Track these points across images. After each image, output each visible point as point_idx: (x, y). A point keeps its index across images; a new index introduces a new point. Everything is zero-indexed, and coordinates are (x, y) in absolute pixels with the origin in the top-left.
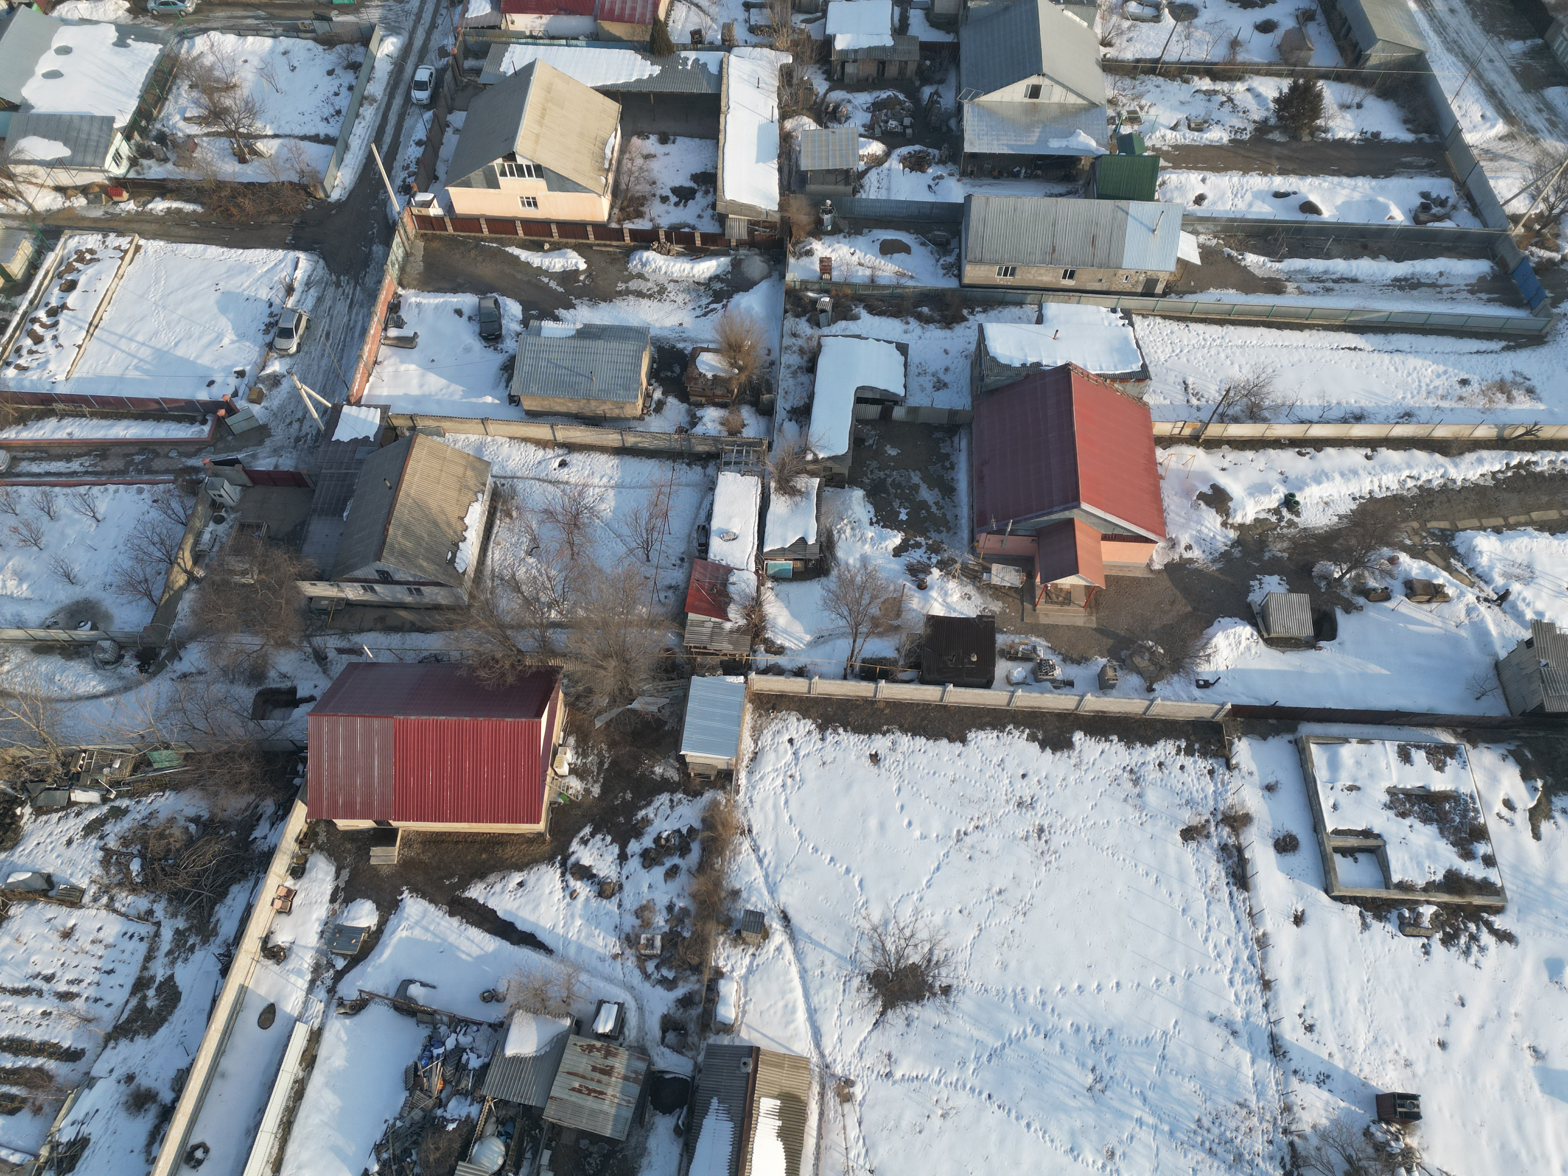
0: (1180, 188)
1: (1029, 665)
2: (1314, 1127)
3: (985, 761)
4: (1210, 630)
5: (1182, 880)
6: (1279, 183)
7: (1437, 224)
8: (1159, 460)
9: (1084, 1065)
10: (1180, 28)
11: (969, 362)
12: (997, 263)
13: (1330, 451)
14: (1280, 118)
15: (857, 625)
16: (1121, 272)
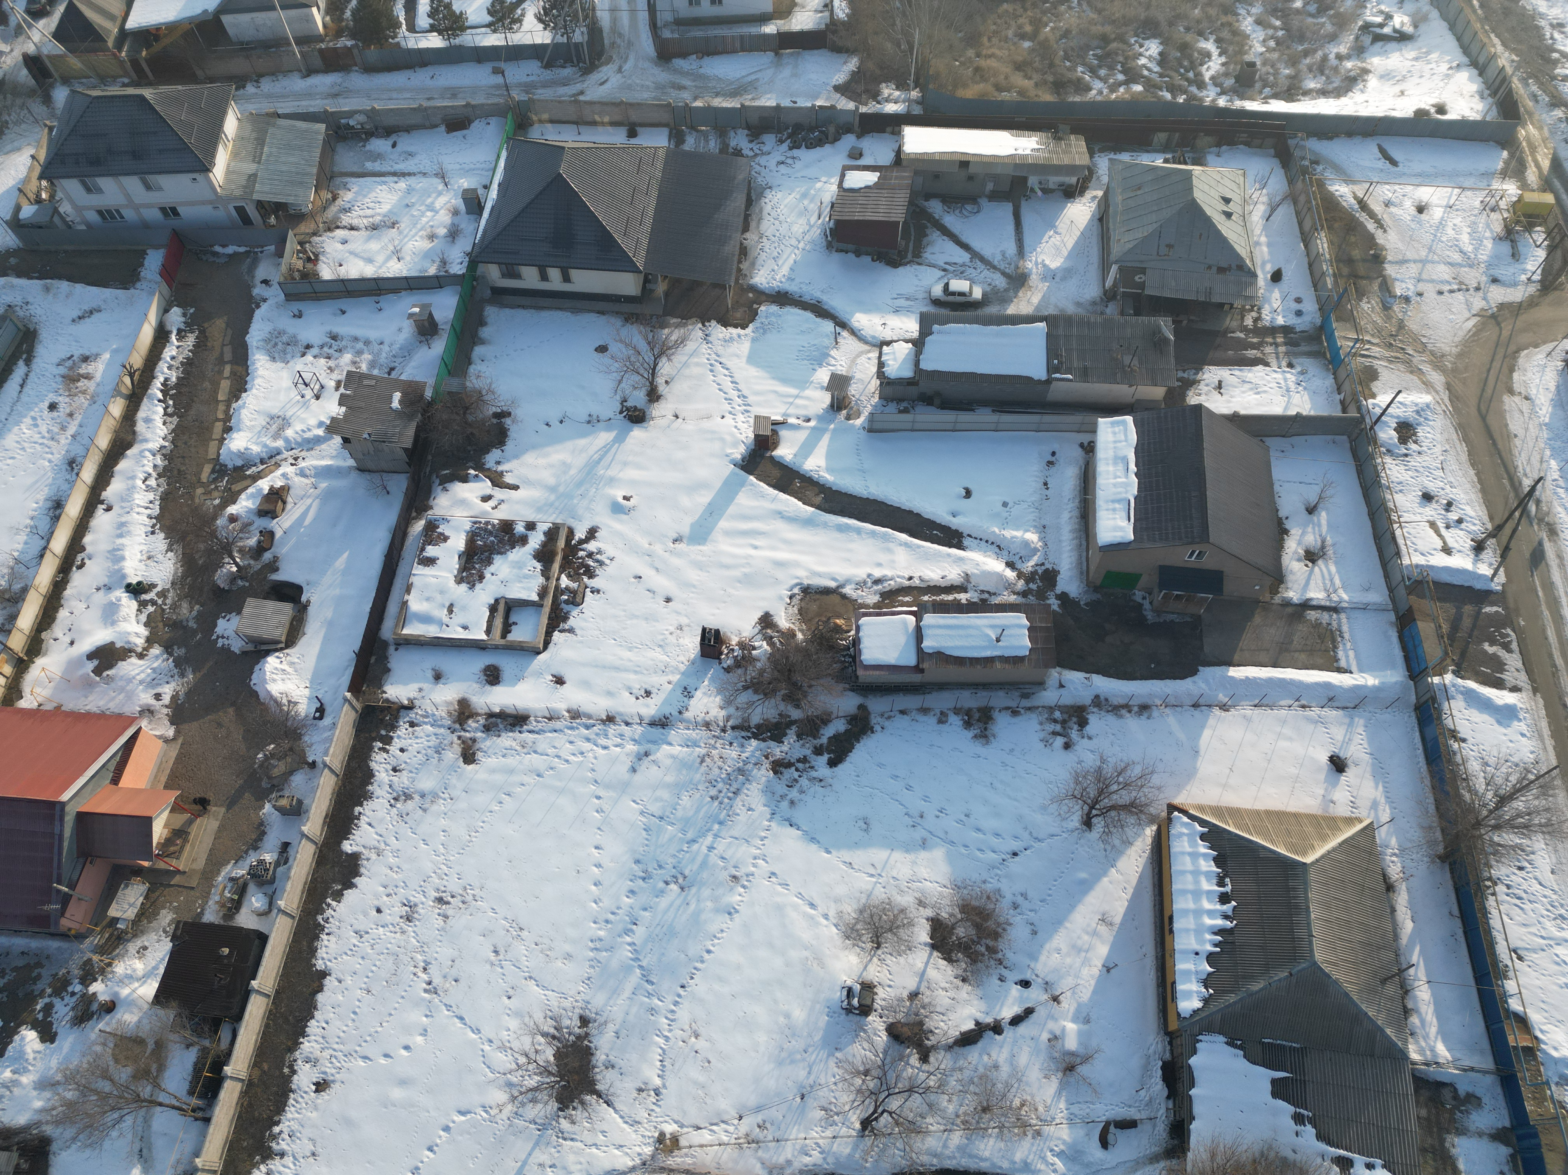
1: (252, 887)
2: (722, 708)
4: (262, 695)
5: (511, 771)
8: (34, 705)
9: (662, 891)
13: (87, 539)
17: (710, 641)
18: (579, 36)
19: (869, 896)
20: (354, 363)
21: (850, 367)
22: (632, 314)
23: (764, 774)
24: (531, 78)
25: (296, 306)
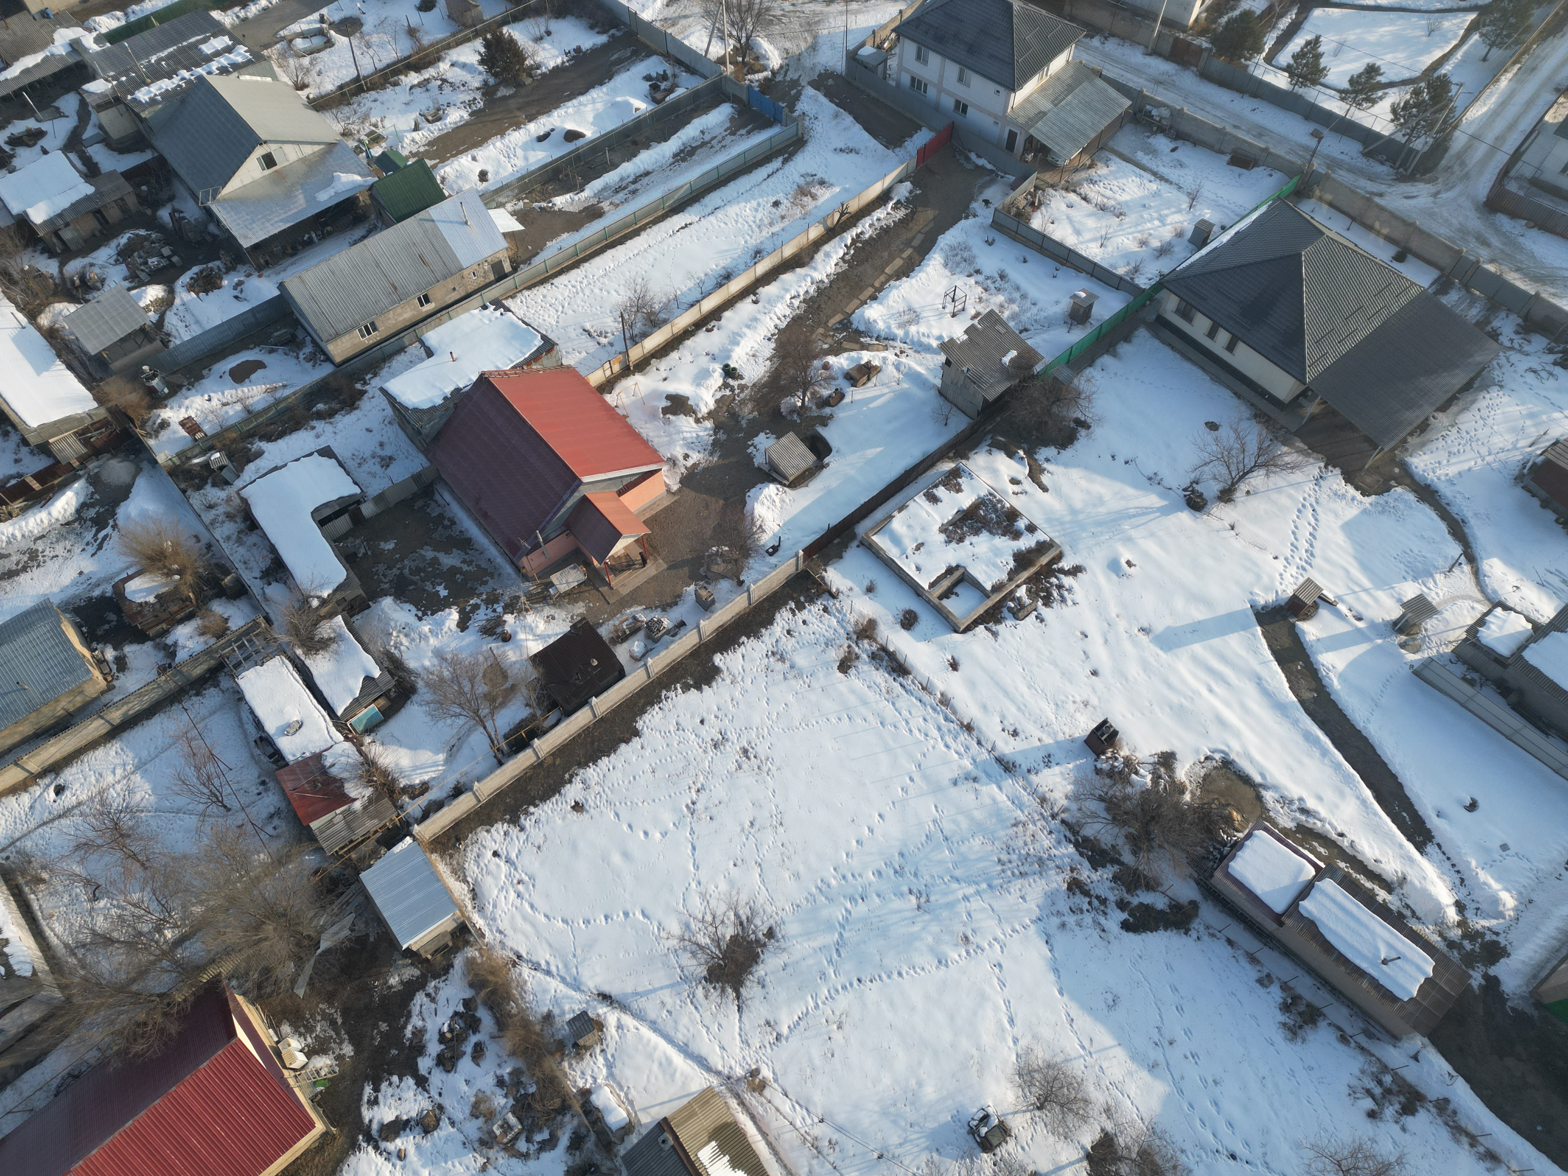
0: (460, 175)
1: (641, 634)
2: (1067, 797)
3: (666, 734)
4: (748, 507)
5: (865, 703)
6: (535, 128)
7: (672, 96)
8: (613, 404)
9: (902, 895)
10: (355, 42)
11: (396, 426)
12: (353, 328)
13: (727, 314)
14: (495, 75)
15: (476, 712)
16: (465, 272)
17: (1103, 735)
18: (1420, 144)
19: (1066, 1061)
20: (1002, 306)
21: (1446, 602)
22: (1265, 414)
23: (1058, 881)
24: (1342, 157)
25: (994, 234)
